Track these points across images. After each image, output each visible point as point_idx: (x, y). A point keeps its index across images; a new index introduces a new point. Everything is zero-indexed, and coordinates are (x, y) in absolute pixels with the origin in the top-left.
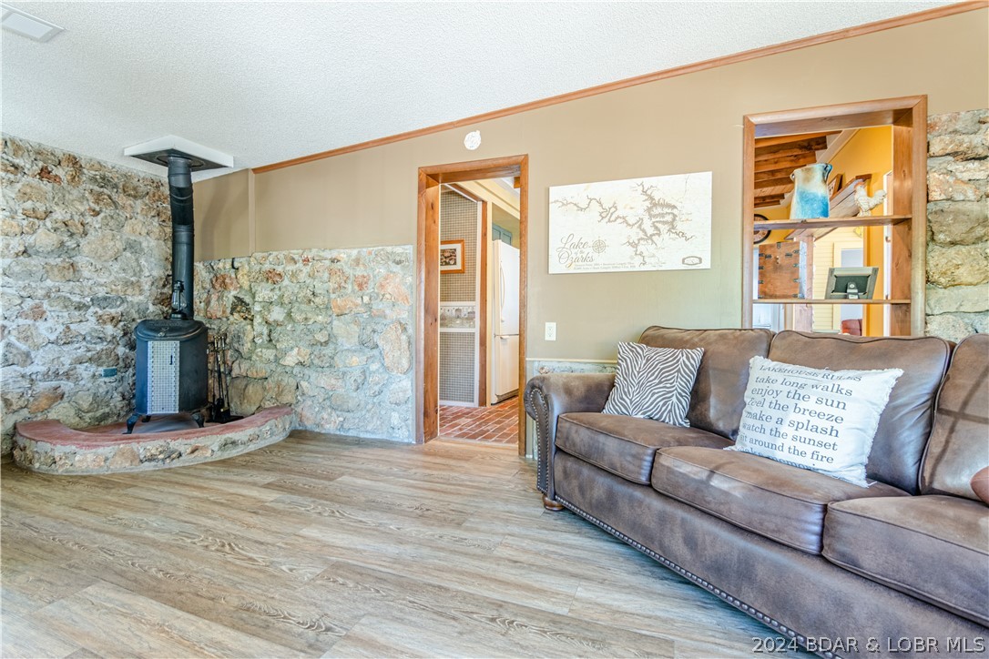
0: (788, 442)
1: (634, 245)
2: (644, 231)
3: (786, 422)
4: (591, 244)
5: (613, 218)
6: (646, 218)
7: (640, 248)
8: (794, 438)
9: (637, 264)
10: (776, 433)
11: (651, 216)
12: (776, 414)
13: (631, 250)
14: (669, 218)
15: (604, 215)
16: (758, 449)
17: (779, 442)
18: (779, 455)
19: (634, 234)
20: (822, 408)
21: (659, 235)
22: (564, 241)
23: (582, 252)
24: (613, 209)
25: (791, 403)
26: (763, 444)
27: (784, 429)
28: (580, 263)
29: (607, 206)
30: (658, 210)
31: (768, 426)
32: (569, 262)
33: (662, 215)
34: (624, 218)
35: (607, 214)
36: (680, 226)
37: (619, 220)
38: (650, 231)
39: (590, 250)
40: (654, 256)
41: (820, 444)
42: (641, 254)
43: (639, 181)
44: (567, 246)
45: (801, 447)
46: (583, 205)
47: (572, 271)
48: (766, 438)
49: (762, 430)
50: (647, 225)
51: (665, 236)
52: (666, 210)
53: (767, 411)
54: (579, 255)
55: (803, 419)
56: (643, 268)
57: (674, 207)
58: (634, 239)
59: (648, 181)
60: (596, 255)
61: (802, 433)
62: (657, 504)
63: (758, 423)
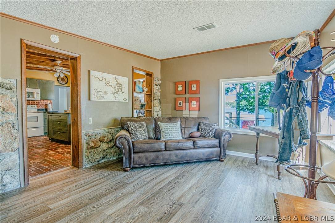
0: (174, 136)
1: (114, 94)
2: (116, 90)
3: (173, 133)
4: (103, 92)
5: (109, 85)
6: (116, 87)
7: (115, 95)
8: (175, 135)
9: (114, 99)
10: (172, 135)
11: (117, 86)
12: (171, 132)
13: (113, 95)
14: (121, 88)
15: (106, 83)
16: (169, 139)
17: (173, 136)
18: (173, 139)
19: (114, 90)
20: (176, 129)
21: (119, 92)
22: (95, 90)
23: (101, 94)
24: (109, 82)
25: (172, 129)
26: (170, 137)
27: (173, 134)
28: (100, 98)
29: (107, 81)
30: (118, 85)
31: (170, 134)
32: (97, 97)
33: (119, 87)
34: (111, 86)
35: (107, 84)
36: (123, 91)
37: (110, 86)
38: (117, 91)
39: (103, 94)
40: (118, 98)
41: (178, 135)
42: (115, 97)
43: (115, 76)
44: (96, 92)
45: (176, 136)
46: (101, 79)
47: (98, 100)
48: (171, 136)
49: (170, 135)
50: (116, 88)
51: (120, 92)
52: (120, 86)
53: (170, 132)
54: (100, 95)
55: (175, 132)
56: (116, 101)
57: (122, 85)
58: (114, 92)
59: (117, 77)
60: (104, 96)
61: (176, 134)
62: (168, 152)
63: (168, 134)
